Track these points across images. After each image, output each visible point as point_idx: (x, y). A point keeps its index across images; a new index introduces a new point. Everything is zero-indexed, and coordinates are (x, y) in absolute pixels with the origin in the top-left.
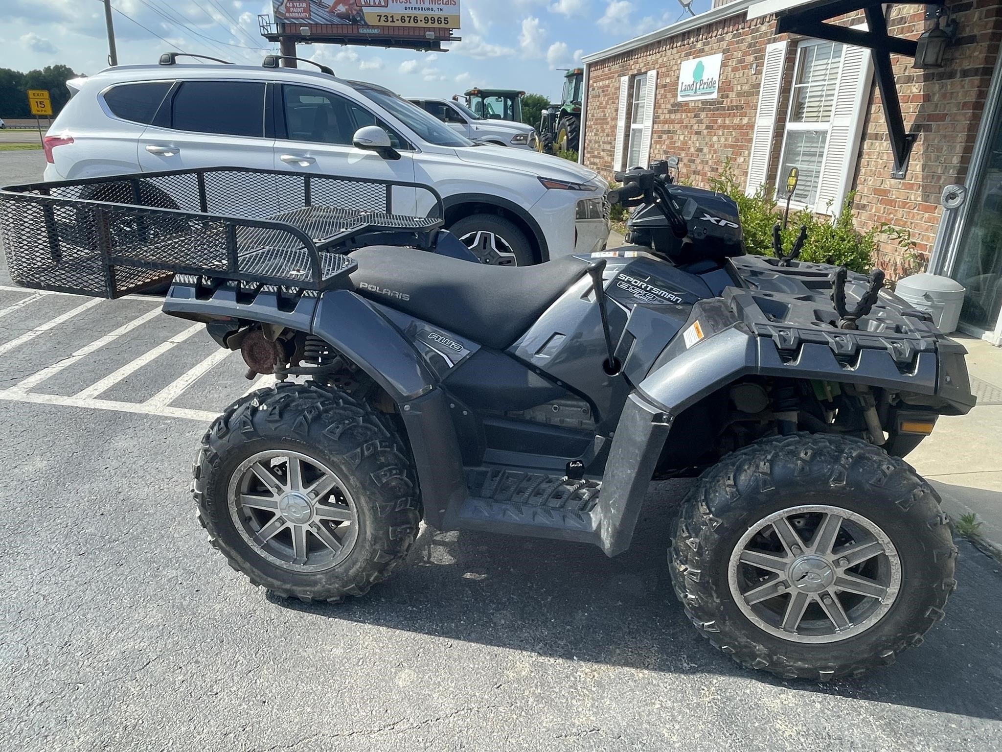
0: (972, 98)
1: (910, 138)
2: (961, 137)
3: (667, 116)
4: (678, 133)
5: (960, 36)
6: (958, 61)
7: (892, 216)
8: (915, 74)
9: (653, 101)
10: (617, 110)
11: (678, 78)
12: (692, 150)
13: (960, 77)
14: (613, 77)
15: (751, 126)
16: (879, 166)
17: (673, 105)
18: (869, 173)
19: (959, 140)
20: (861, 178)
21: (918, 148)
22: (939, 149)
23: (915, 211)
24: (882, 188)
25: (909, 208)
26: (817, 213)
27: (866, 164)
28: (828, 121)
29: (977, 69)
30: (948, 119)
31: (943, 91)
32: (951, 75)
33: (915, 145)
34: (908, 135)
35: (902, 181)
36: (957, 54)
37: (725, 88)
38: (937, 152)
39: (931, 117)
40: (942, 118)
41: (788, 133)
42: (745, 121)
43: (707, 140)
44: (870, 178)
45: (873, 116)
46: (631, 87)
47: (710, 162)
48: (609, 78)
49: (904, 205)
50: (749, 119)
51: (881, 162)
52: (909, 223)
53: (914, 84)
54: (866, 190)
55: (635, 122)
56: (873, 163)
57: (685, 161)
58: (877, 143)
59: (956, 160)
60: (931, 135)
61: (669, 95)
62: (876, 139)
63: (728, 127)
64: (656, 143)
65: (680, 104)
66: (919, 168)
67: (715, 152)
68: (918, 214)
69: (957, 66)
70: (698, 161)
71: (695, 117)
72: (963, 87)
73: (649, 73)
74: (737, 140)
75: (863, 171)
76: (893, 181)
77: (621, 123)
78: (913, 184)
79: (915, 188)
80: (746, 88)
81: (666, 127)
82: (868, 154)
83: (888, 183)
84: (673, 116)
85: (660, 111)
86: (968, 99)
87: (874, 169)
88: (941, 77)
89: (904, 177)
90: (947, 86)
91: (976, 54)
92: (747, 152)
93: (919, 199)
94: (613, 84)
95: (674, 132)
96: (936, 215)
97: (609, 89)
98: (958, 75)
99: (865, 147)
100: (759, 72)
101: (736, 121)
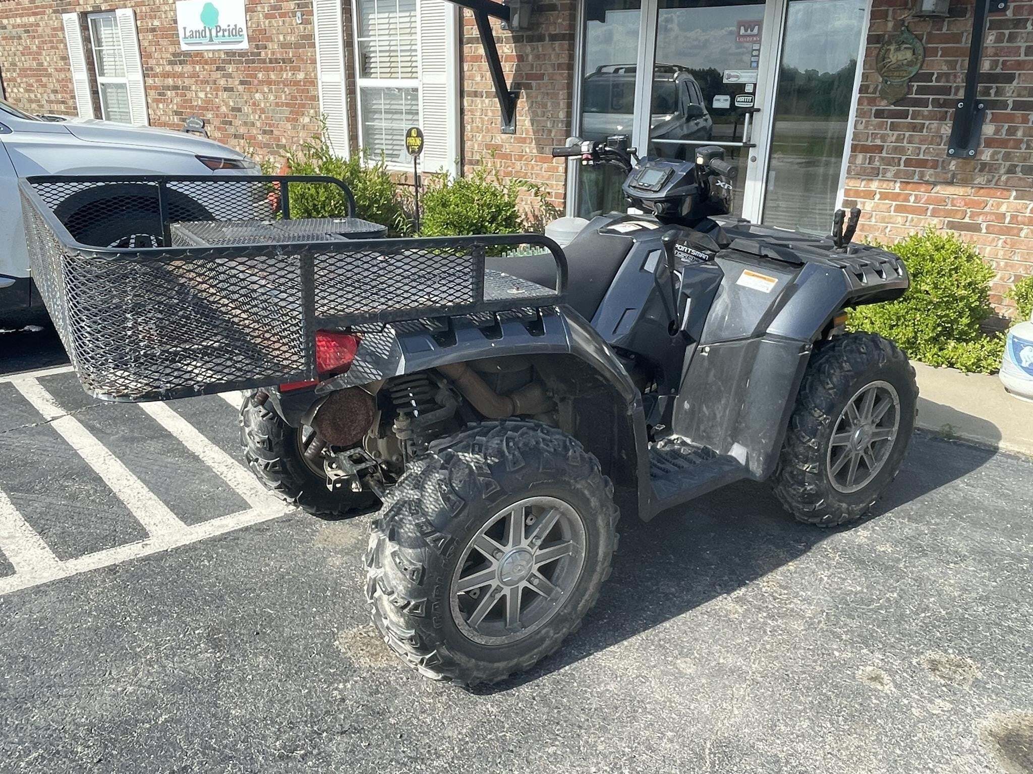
0: (564, 60)
1: (513, 95)
2: (562, 94)
3: (168, 68)
4: (193, 87)
5: (541, 3)
6: (544, 26)
7: (510, 169)
8: (504, 36)
9: (137, 48)
10: (65, 58)
11: (175, 22)
12: (224, 109)
13: (550, 41)
14: (44, 13)
15: (313, 83)
16: (486, 123)
17: (174, 55)
18: (475, 129)
19: (561, 97)
20: (468, 133)
21: (522, 104)
22: (545, 106)
23: (533, 162)
24: (493, 143)
25: (526, 160)
26: (424, 172)
27: (470, 120)
28: (417, 78)
29: (564, 35)
30: (546, 78)
31: (535, 51)
32: (541, 39)
33: (519, 102)
34: (511, 93)
35: (513, 136)
36: (542, 20)
37: (258, 37)
38: (543, 108)
39: (529, 76)
40: (541, 77)
41: (361, 89)
42: (301, 76)
43: (245, 97)
44: (478, 134)
45: (467, 74)
46: (84, 28)
47: (258, 124)
48: (35, 14)
49: (520, 158)
50: (306, 74)
51: (486, 118)
52: (529, 174)
53: (504, 44)
54: (476, 146)
55: (102, 74)
56: (478, 119)
57: (217, 122)
58: (478, 100)
59: (562, 115)
60: (534, 92)
61: (164, 42)
62: (476, 96)
63: (277, 83)
64: (157, 101)
65: (187, 54)
66: (527, 123)
67: (263, 111)
68: (537, 165)
69: (543, 30)
70: (238, 122)
71: (217, 70)
72: (554, 50)
73: (119, 12)
74: (294, 98)
75: (468, 127)
76: (504, 136)
77: (80, 76)
78: (525, 138)
79: (528, 142)
80: (292, 39)
81: (170, 81)
82: (471, 111)
83: (499, 138)
84: (178, 68)
85: (152, 62)
86: (561, 61)
87: (480, 125)
88: (531, 39)
89: (514, 132)
90: (538, 48)
91: (560, 21)
92: (312, 111)
93: (535, 151)
94: (46, 23)
95: (188, 88)
96: (554, 164)
97: (40, 29)
98: (547, 38)
99: (465, 104)
100: (307, 22)
101: (287, 75)
